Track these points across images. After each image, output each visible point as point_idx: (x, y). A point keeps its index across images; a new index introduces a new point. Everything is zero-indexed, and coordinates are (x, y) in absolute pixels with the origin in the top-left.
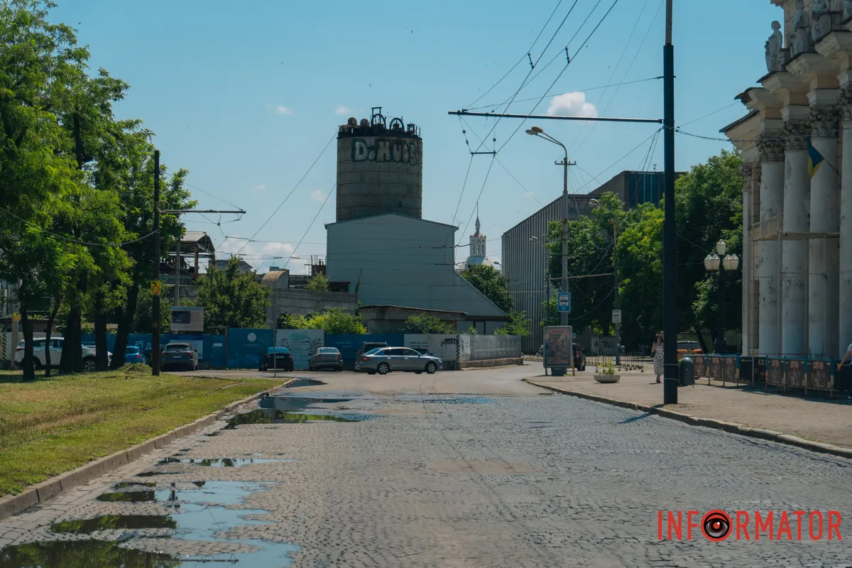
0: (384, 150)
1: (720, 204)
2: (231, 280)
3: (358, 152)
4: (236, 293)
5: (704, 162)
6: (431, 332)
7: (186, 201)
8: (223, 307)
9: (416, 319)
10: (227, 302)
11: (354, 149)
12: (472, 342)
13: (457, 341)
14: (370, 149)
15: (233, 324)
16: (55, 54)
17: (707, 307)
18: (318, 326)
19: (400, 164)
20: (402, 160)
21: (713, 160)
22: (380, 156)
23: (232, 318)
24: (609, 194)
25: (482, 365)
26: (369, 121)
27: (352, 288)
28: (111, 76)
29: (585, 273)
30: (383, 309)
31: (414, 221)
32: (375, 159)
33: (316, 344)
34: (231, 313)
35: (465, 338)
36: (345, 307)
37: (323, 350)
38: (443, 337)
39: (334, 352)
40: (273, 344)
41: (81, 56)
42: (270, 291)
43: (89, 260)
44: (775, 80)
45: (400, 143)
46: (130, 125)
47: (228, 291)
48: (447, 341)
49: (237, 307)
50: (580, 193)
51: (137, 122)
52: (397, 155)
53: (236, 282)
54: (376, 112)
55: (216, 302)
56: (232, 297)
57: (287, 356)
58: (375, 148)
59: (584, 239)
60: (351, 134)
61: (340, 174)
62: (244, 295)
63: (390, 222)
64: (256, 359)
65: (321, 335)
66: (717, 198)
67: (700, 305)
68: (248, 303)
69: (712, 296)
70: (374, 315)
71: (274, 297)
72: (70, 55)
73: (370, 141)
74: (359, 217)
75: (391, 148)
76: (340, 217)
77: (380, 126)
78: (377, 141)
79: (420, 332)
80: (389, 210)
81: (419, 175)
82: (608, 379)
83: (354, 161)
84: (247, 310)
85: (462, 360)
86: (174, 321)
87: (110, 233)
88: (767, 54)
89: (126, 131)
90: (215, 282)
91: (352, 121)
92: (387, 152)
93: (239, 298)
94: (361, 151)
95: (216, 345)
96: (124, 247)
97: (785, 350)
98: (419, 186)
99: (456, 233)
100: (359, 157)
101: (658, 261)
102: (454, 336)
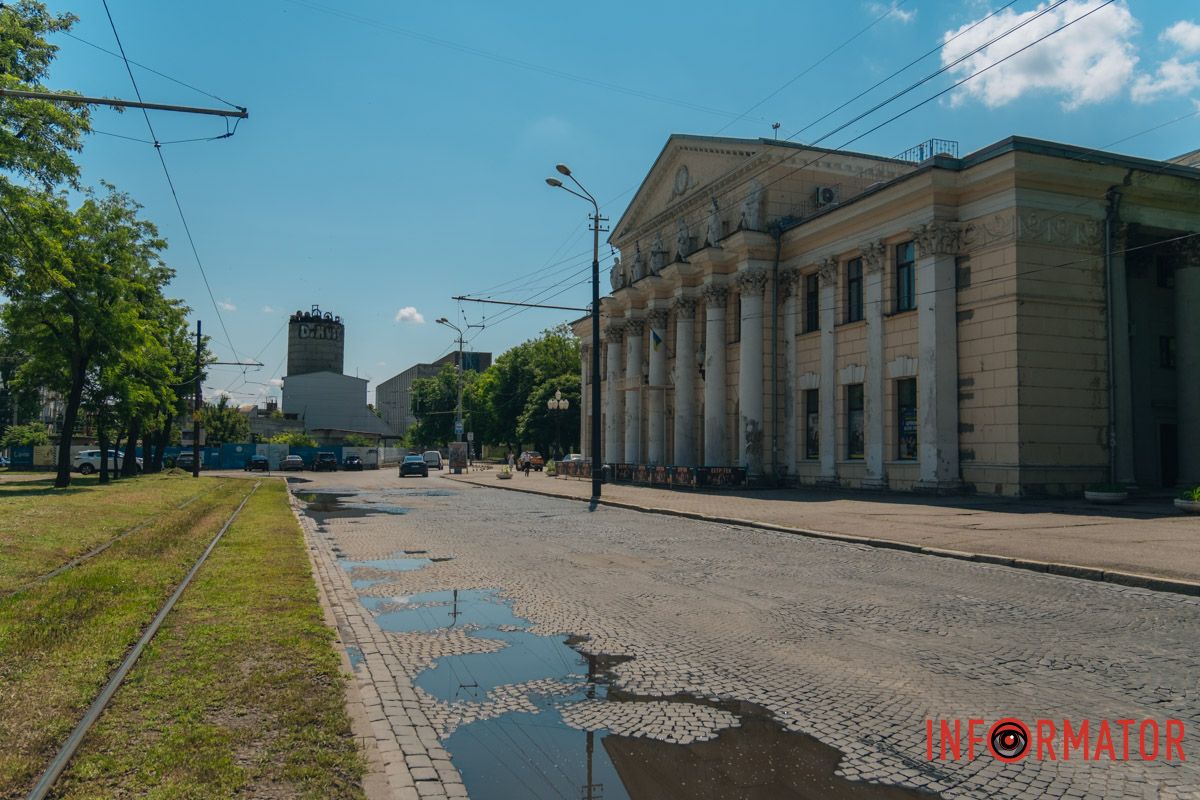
0: (320, 332)
1: (528, 371)
2: (221, 412)
3: (303, 332)
4: (225, 420)
5: (519, 345)
6: (360, 445)
7: (209, 358)
8: (216, 429)
9: (350, 437)
10: (219, 426)
11: (300, 330)
12: (385, 452)
13: (377, 452)
14: (311, 330)
15: (223, 439)
16: (139, 243)
17: (525, 432)
18: (285, 442)
19: (331, 341)
20: (331, 338)
21: (524, 345)
22: (318, 335)
23: (222, 436)
24: (448, 364)
25: (389, 466)
26: (311, 313)
27: (300, 418)
28: (167, 266)
29: (435, 410)
30: (329, 431)
31: (337, 375)
32: (314, 337)
33: (284, 454)
34: (221, 433)
35: (381, 450)
36: (297, 430)
37: (289, 458)
38: (369, 448)
39: (298, 458)
40: (255, 454)
41: (161, 246)
42: (249, 420)
43: (151, 395)
44: (623, 293)
45: (331, 328)
46: (176, 303)
47: (220, 419)
48: (371, 451)
49: (226, 428)
50: (427, 363)
51: (181, 301)
52: (329, 335)
53: (225, 413)
54: (315, 308)
55: (211, 426)
56: (222, 422)
57: (265, 461)
58: (314, 330)
59: (434, 391)
60: (297, 321)
61: (290, 346)
62: (231, 422)
63: (325, 377)
64: (242, 463)
65: (287, 447)
66: (527, 367)
67: (521, 430)
68: (234, 426)
69: (529, 425)
70: (322, 435)
71: (250, 423)
72: (153, 244)
73: (311, 326)
74: (303, 373)
75: (325, 331)
76: (290, 373)
77: (317, 316)
78: (316, 326)
79: (352, 446)
80: (322, 369)
81: (342, 348)
82: (506, 477)
83: (301, 338)
84: (233, 431)
85: (380, 463)
86: (184, 438)
87: (163, 376)
88: (612, 277)
89: (172, 307)
90: (210, 413)
91: (299, 313)
92: (322, 333)
93: (227, 423)
94: (305, 332)
95: (214, 454)
96: (170, 387)
97: (628, 459)
98: (342, 355)
99: (368, 384)
100: (303, 335)
101: (490, 403)
102: (375, 448)
